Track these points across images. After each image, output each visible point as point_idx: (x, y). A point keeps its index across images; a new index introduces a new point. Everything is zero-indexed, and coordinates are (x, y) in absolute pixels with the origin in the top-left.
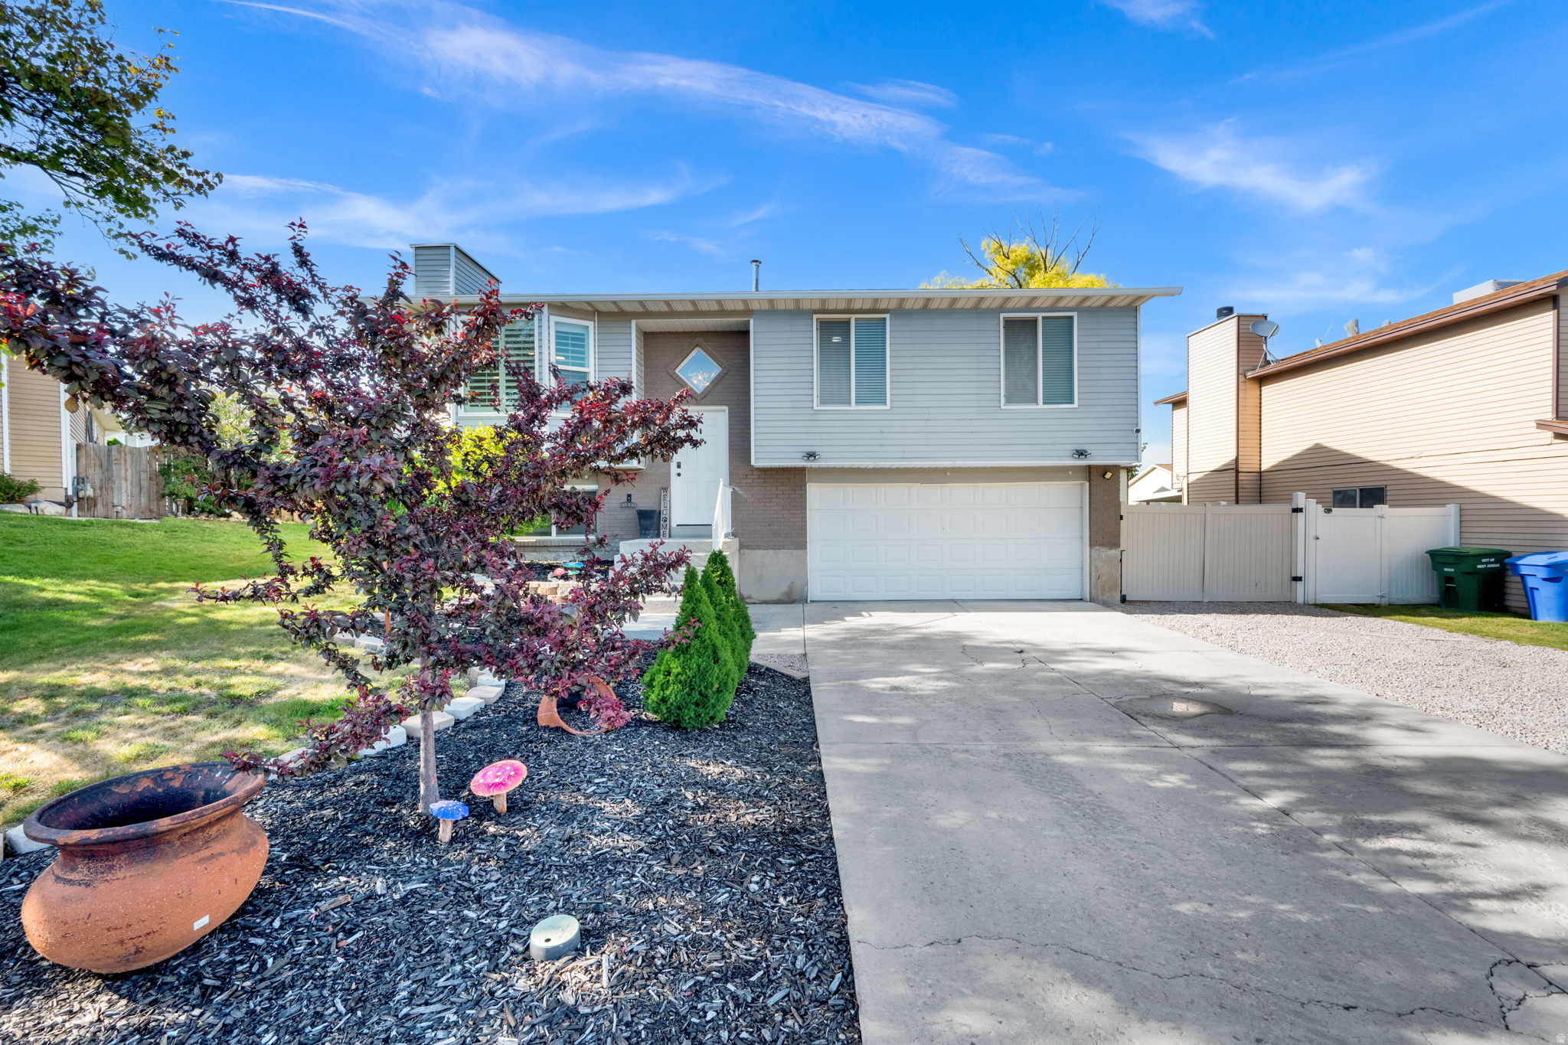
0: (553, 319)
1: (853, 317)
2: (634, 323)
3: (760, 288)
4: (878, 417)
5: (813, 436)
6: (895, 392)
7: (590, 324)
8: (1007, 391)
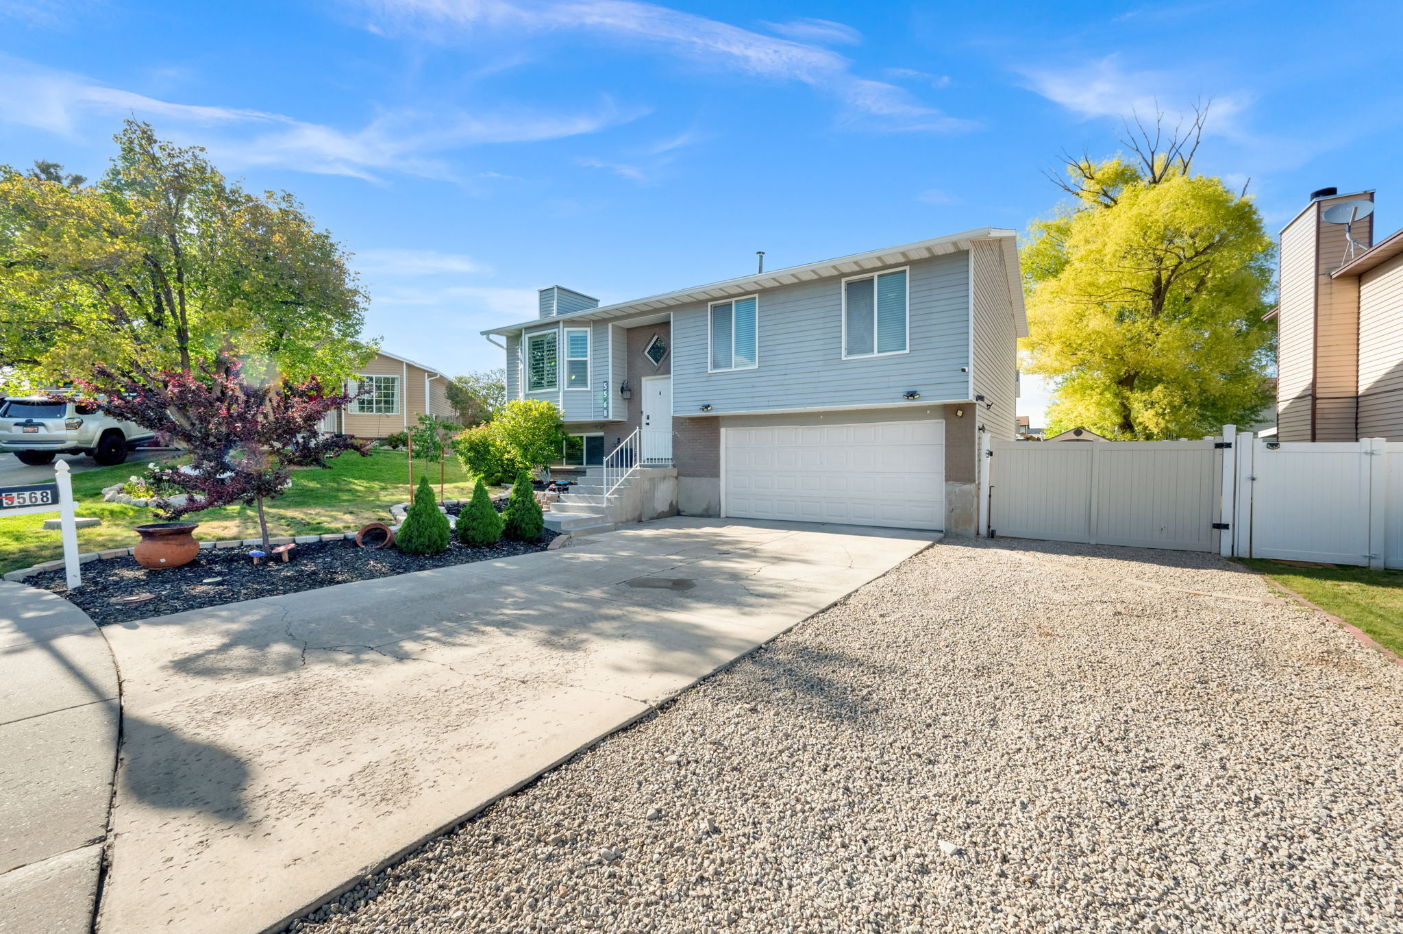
0: (566, 329)
1: (734, 300)
2: (610, 325)
3: (763, 270)
4: (746, 375)
5: (709, 393)
6: (762, 354)
7: (588, 329)
8: (848, 343)
